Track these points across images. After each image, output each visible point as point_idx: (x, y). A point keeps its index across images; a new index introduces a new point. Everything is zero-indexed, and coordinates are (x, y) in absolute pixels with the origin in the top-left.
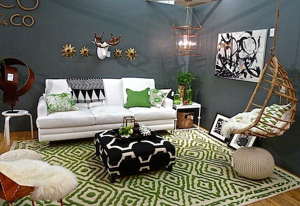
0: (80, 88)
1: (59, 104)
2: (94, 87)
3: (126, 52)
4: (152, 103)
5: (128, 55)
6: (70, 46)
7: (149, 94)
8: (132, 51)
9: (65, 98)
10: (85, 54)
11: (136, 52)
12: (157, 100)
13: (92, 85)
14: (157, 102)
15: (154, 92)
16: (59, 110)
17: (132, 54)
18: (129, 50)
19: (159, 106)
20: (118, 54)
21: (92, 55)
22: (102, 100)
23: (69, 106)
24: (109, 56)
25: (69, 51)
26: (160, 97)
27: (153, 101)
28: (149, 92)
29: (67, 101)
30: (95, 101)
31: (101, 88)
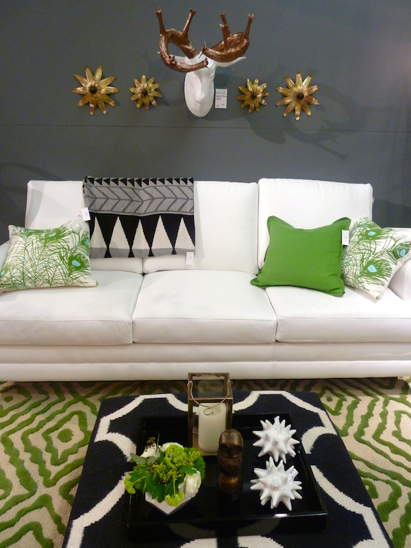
0: (119, 210)
1: (28, 265)
2: (163, 209)
3: (281, 89)
4: (350, 278)
5: (288, 101)
6: (99, 74)
7: (345, 242)
8: (303, 86)
9: (54, 246)
10: (146, 101)
11: (315, 88)
12: (372, 269)
13: (157, 202)
14: (369, 275)
15: (365, 237)
16: (28, 284)
17: (300, 97)
18: (290, 82)
19: (376, 295)
20: (254, 96)
21: (166, 104)
22: (184, 253)
23: (60, 271)
24: (222, 103)
25: (94, 90)
26: (386, 257)
27: (357, 270)
28: (345, 234)
29: (56, 257)
30: (162, 253)
31: (186, 210)
